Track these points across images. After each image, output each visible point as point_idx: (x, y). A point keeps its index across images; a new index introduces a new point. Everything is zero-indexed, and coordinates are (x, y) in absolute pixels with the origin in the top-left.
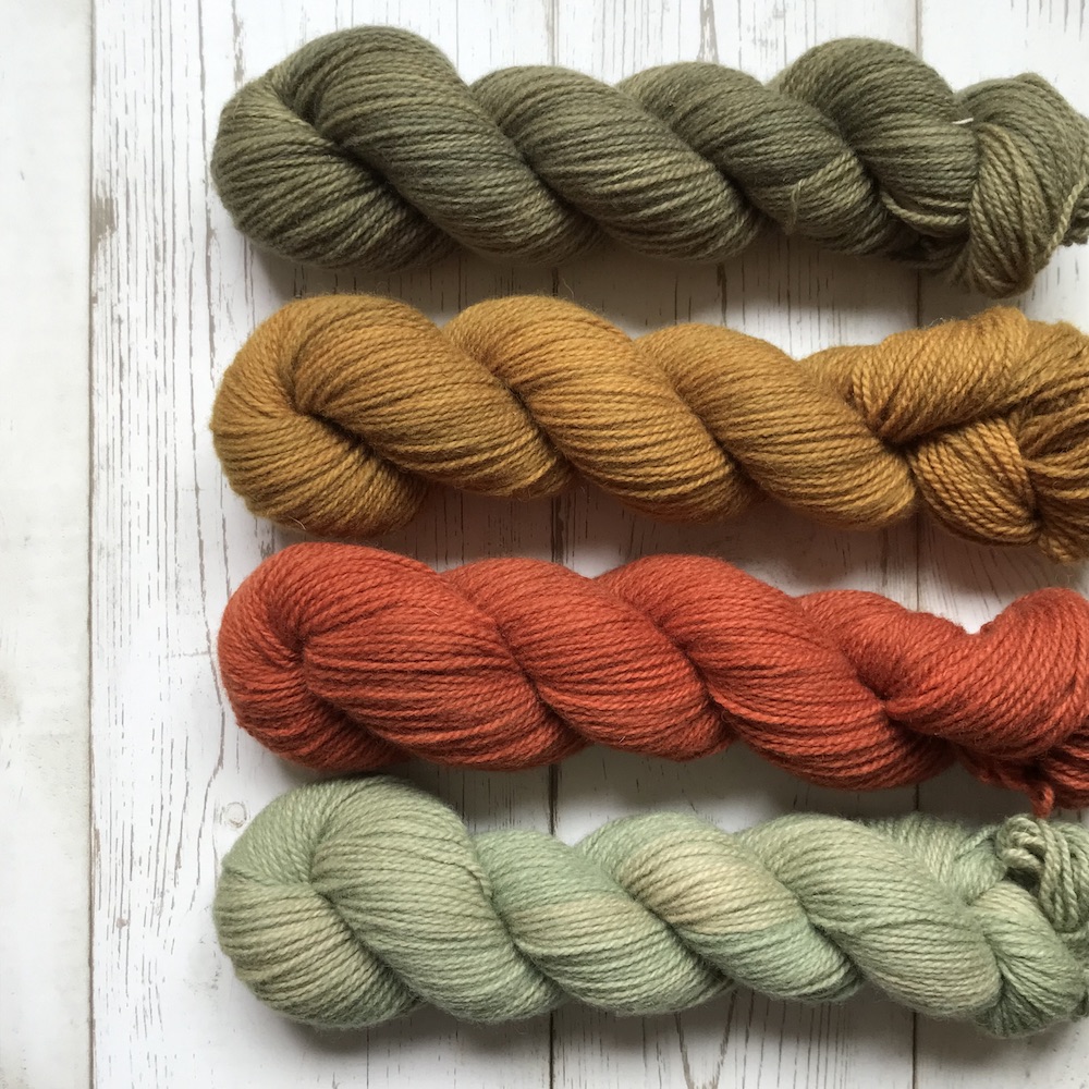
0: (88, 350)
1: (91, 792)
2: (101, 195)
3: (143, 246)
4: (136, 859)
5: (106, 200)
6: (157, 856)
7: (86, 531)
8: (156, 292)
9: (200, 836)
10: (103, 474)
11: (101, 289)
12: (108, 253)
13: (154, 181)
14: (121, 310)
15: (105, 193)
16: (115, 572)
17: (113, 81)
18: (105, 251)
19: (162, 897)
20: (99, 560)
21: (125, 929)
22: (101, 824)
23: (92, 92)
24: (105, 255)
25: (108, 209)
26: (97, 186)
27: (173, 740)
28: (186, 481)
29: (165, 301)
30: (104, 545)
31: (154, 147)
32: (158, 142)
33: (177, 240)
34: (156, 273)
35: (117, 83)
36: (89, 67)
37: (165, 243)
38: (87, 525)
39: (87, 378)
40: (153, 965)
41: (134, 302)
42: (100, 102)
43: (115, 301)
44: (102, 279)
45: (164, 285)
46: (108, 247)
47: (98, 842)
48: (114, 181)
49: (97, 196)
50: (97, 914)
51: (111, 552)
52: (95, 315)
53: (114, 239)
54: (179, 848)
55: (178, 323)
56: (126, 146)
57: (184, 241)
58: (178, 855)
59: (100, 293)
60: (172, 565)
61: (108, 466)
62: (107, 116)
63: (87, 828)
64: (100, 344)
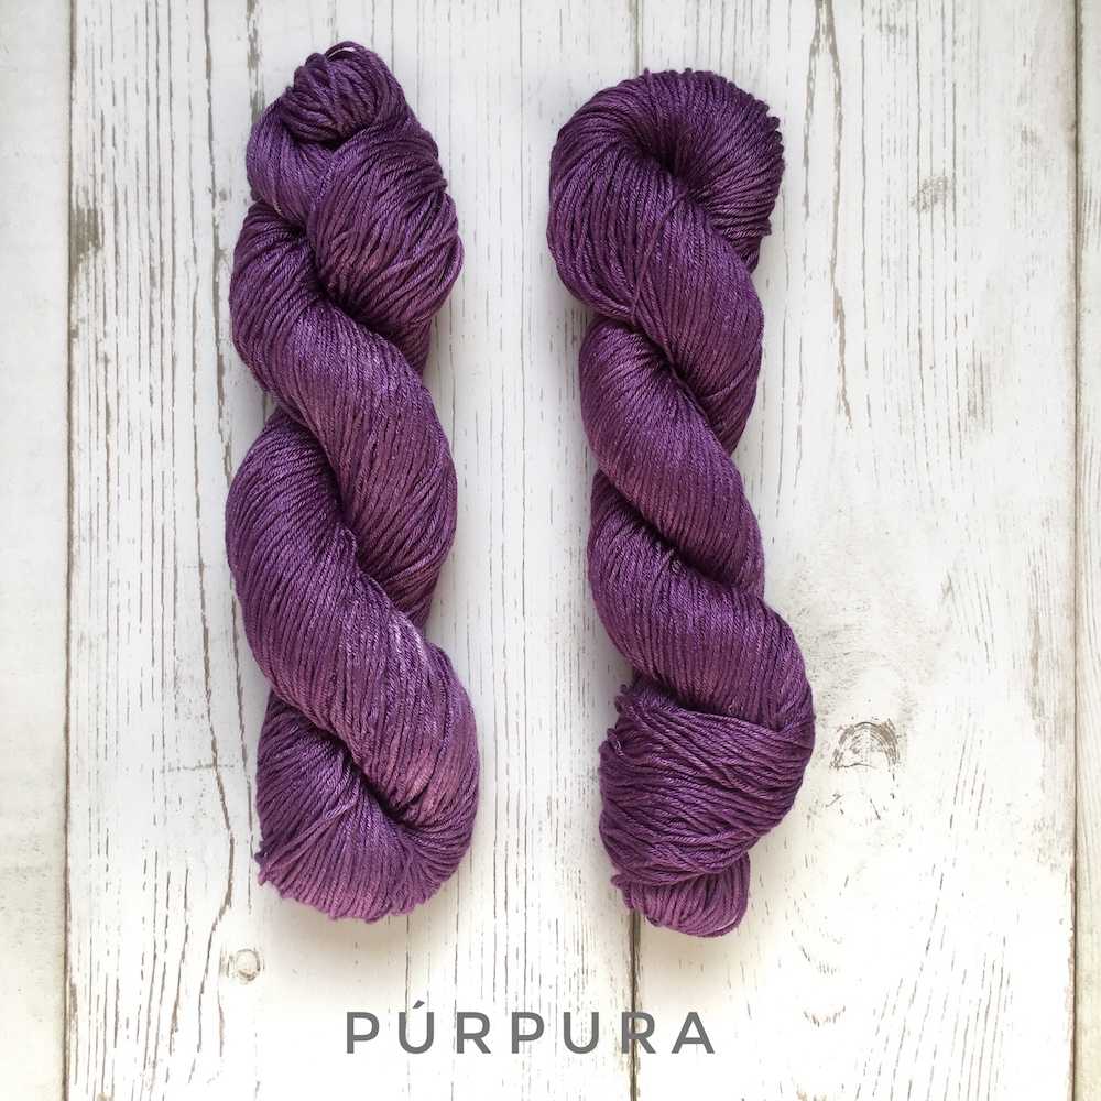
0: (66, 394)
1: (66, 938)
2: (83, 206)
3: (136, 267)
4: (122, 1022)
5: (89, 211)
6: (149, 1017)
7: (64, 616)
8: (151, 324)
9: (202, 992)
10: (85, 547)
11: (83, 321)
12: (92, 277)
13: (148, 189)
14: (107, 347)
15: (88, 203)
16: (98, 666)
17: (97, 66)
18: (88, 274)
19: (154, 1067)
20: (79, 653)
22: (78, 978)
23: (71, 78)
25: (92, 222)
26: (77, 193)
27: (169, 874)
28: (188, 557)
29: (162, 336)
30: (87, 635)
31: (148, 148)
32: (153, 139)
33: (177, 261)
34: (151, 301)
35: (102, 67)
36: (68, 47)
37: (162, 265)
38: (65, 610)
39: (66, 429)
41: (124, 335)
42: (81, 91)
43: (100, 336)
44: (84, 308)
45: (162, 317)
46: (91, 269)
47: (75, 1001)
48: (99, 188)
49: (78, 206)
50: (72, 1088)
51: (95, 643)
52: (75, 352)
53: (99, 261)
54: (176, 1007)
55: (179, 364)
56: (114, 145)
57: (186, 263)
58: (174, 1016)
59: (80, 326)
60: (169, 659)
61: (91, 537)
62: (91, 108)
63: (62, 983)
64: (81, 387)
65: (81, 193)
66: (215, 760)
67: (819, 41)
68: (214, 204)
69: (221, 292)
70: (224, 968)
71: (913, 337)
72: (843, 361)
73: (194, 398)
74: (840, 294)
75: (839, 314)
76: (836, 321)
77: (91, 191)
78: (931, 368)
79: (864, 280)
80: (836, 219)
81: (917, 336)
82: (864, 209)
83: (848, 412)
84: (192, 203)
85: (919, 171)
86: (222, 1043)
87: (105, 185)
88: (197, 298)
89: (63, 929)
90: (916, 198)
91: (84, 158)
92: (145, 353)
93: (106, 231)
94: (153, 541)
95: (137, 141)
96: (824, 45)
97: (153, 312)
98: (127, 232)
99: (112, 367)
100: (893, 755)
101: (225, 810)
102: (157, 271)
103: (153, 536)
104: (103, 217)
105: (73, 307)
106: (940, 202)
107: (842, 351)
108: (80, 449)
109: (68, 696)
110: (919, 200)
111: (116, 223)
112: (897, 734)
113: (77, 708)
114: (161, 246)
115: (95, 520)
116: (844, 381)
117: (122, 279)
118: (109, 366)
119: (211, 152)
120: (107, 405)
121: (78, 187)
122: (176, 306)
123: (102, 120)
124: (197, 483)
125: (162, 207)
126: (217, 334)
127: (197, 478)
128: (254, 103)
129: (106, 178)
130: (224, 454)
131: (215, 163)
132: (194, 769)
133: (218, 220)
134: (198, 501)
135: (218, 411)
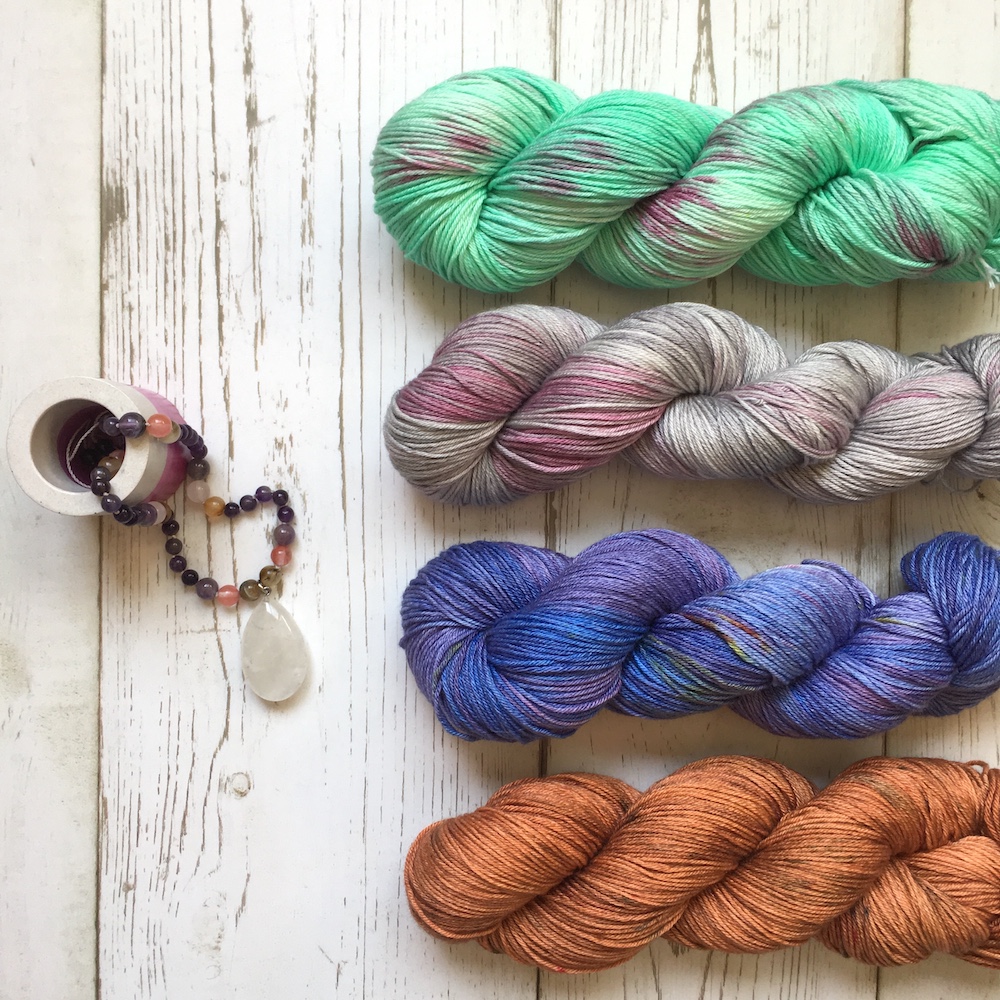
0: (98, 335)
1: (99, 762)
2: (112, 184)
3: (154, 234)
4: (143, 827)
5: (117, 188)
6: (164, 823)
8: (166, 281)
9: (205, 805)
11: (112, 277)
12: (119, 241)
13: (164, 171)
14: (131, 298)
15: (116, 182)
16: (124, 551)
17: (123, 70)
18: (115, 240)
19: (168, 862)
21: (131, 893)
22: (109, 793)
23: (102, 80)
24: (115, 242)
25: (119, 197)
26: (107, 174)
27: (180, 713)
29: (175, 290)
31: (163, 139)
32: (168, 131)
33: (187, 230)
34: (166, 262)
35: (127, 72)
36: (99, 56)
37: (174, 233)
39: (98, 363)
40: (157, 928)
41: (145, 288)
42: (110, 91)
43: (126, 289)
44: (113, 266)
45: (174, 274)
46: (119, 234)
47: (106, 810)
48: (124, 170)
49: (107, 184)
50: (104, 878)
52: (106, 301)
53: (125, 229)
54: (185, 816)
55: (188, 312)
56: (136, 135)
57: (194, 232)
58: (184, 823)
59: (110, 281)
62: (117, 105)
63: (96, 796)
64: (111, 331)
65: (110, 172)
66: (216, 625)
67: (700, 62)
68: (216, 184)
69: (221, 255)
70: (222, 786)
73: (200, 340)
76: (709, 286)
77: (118, 172)
78: (784, 325)
81: (773, 299)
84: (199, 183)
86: (220, 845)
87: (129, 168)
88: (202, 260)
89: (97, 755)
91: (113, 146)
92: (161, 303)
93: (130, 205)
95: (154, 132)
96: (704, 64)
97: (168, 271)
98: (147, 205)
99: (135, 314)
101: (223, 664)
102: (171, 238)
104: (127, 194)
105: (104, 265)
109: (100, 574)
111: (138, 198)
113: (107, 583)
114: (174, 217)
117: (143, 244)
118: (133, 313)
119: (214, 142)
120: (131, 344)
121: (108, 169)
122: (186, 266)
123: (127, 115)
124: (202, 407)
125: (175, 186)
126: (218, 289)
127: (202, 403)
128: (248, 103)
129: (130, 162)
130: (223, 385)
131: (217, 151)
132: (199, 633)
133: (219, 197)
134: (203, 422)
135: (218, 351)
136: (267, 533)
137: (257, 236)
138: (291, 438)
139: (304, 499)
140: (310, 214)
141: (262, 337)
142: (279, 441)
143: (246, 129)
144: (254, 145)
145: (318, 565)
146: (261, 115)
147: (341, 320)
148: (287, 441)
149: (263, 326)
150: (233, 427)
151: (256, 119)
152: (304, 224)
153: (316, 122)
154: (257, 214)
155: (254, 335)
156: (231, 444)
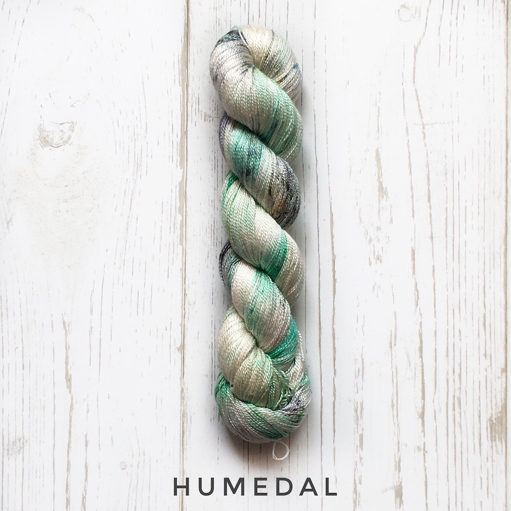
65: (500, 452)
66: (424, 128)
68: (424, 444)
69: (421, 393)
71: (27, 366)
72: (67, 352)
73: (436, 333)
74: (68, 390)
75: (69, 379)
76: (71, 375)
77: (494, 452)
78: (17, 348)
79: (54, 398)
80: (70, 433)
81: (25, 366)
82: (54, 439)
83: (64, 323)
84: (437, 445)
85: (23, 460)
87: (486, 456)
88: (434, 391)
89: (509, 34)
90: (25, 444)
91: (498, 471)
92: (464, 359)
93: (485, 428)
94: (459, 252)
95: (468, 481)
97: (459, 383)
98: (474, 429)
99: (482, 352)
100: (41, 129)
101: (418, 100)
102: (456, 406)
103: (459, 255)
104: (488, 437)
105: (505, 385)
106: (11, 442)
107: (67, 358)
108: (500, 305)
109: (507, 165)
110: (23, 443)
111: (480, 434)
112: (39, 141)
113: (501, 158)
114: (454, 421)
115: (492, 265)
116: (66, 340)
117: (477, 402)
118: (484, 352)
119: (426, 474)
120: (485, 329)
121: (502, 455)
122: (446, 386)
123: (488, 493)
124: (434, 284)
125: (453, 442)
126: (423, 369)
127: (434, 288)
128: (401, 502)
129: (486, 460)
130: (419, 301)
131: (424, 468)
132: (436, 123)
133: (423, 435)
134: (433, 275)
135: (422, 326)
136: (387, 194)
137: (395, 408)
138: (370, 264)
139: (361, 220)
140: (357, 424)
141: (391, 335)
142: (378, 262)
143: (402, 484)
144: (397, 472)
145: (350, 172)
146: (392, 493)
147: (334, 348)
148: (373, 261)
149: (391, 344)
150: (412, 271)
151: (396, 491)
152: (362, 417)
153: (353, 489)
154: (395, 424)
155: (397, 336)
156: (414, 259)
